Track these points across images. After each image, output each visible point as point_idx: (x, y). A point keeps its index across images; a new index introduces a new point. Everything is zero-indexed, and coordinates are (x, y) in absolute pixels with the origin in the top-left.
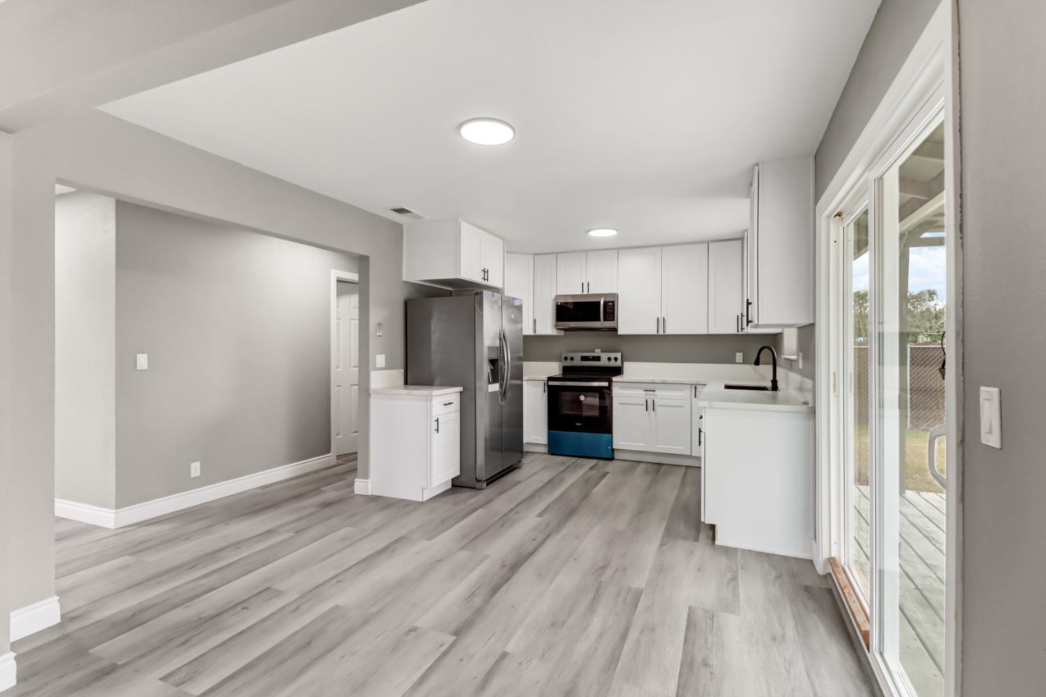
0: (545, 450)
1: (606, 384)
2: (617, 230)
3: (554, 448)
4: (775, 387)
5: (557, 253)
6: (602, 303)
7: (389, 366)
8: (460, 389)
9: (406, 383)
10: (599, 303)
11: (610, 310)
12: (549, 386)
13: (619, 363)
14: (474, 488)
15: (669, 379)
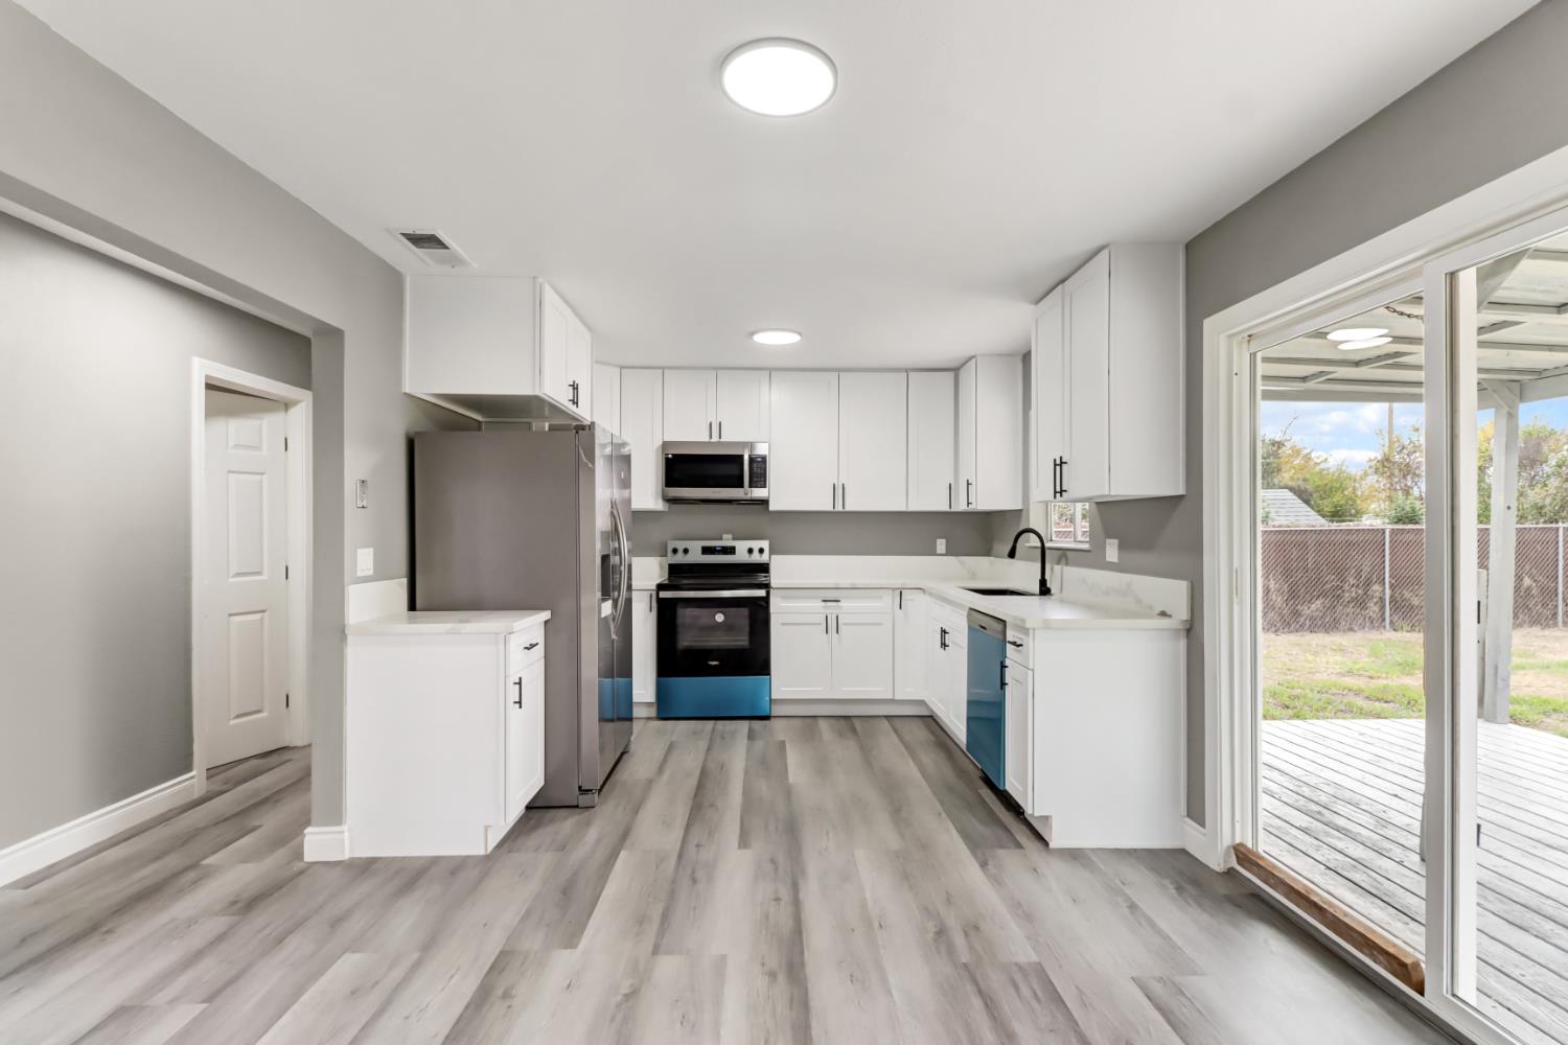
0: (653, 712)
1: (761, 593)
2: (800, 334)
3: (666, 709)
4: (1045, 590)
5: (663, 368)
6: (746, 458)
7: (380, 574)
8: (546, 615)
9: (412, 606)
10: (741, 457)
11: (760, 470)
12: (660, 602)
13: (764, 558)
14: (577, 807)
15: (860, 582)
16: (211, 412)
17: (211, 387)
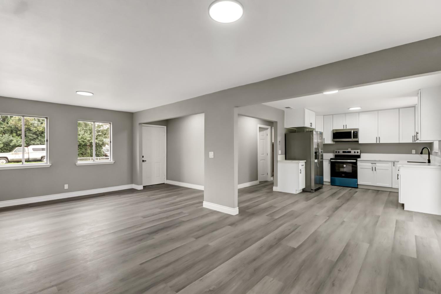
0: (330, 184)
1: (355, 161)
2: (361, 107)
3: (333, 183)
4: (429, 161)
5: (333, 115)
6: (352, 132)
7: (282, 154)
8: (305, 161)
9: (286, 159)
10: (351, 132)
11: (356, 135)
12: (331, 162)
13: (359, 154)
14: (310, 192)
15: (381, 160)
16: (260, 131)
17: (260, 128)
